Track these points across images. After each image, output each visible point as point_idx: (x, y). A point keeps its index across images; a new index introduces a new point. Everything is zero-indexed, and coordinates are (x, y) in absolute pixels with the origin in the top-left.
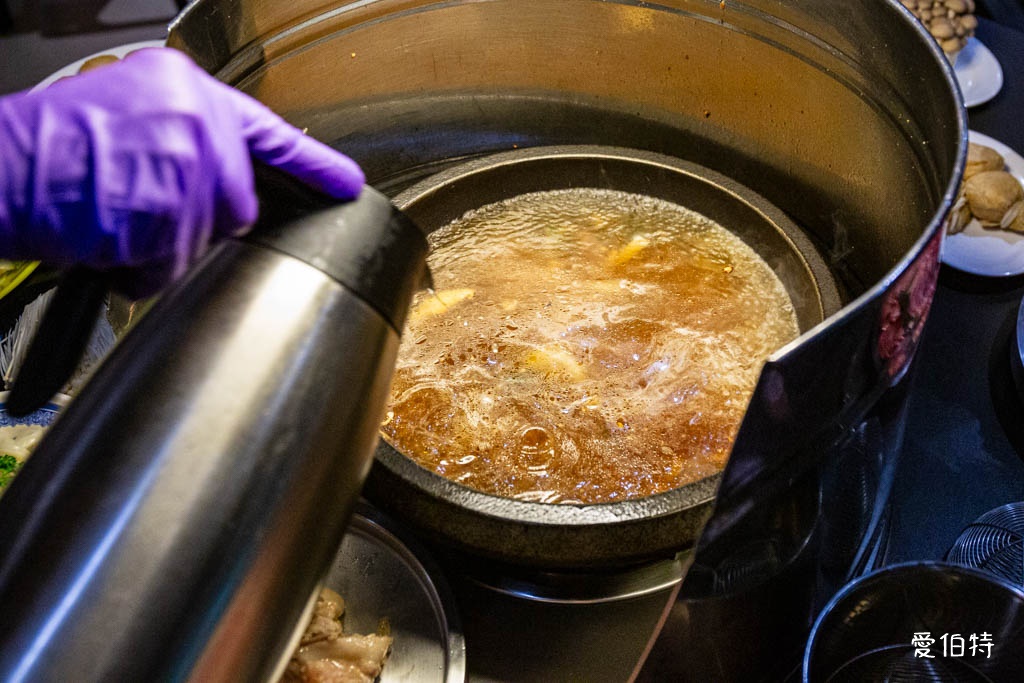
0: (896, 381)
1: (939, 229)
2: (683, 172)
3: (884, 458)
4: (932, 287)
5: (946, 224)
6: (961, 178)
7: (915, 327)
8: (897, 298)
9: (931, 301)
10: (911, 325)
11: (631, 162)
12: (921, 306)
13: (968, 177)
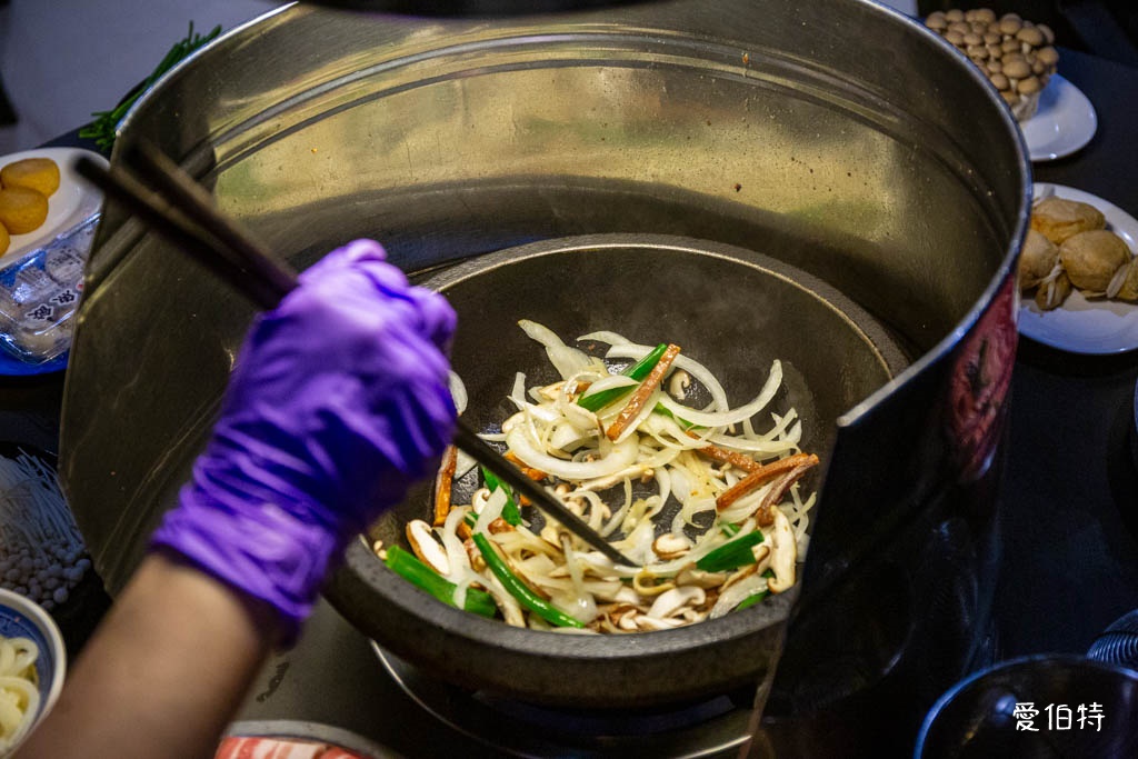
13: (1063, 240)
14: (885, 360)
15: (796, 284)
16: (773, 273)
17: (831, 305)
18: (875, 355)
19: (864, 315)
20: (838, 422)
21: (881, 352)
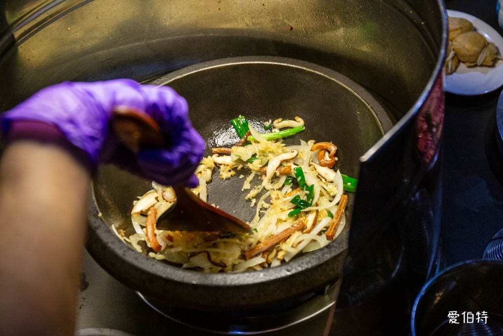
0: (432, 165)
1: (440, 71)
2: (285, 64)
3: (434, 214)
4: (443, 107)
5: (444, 69)
6: (447, 40)
7: (437, 131)
8: (424, 117)
9: (443, 115)
10: (434, 130)
11: (253, 64)
12: (438, 118)
13: (454, 38)
14: (374, 111)
15: (325, 76)
16: (313, 71)
17: (344, 85)
18: (369, 110)
19: (362, 89)
20: (360, 160)
21: (372, 108)
